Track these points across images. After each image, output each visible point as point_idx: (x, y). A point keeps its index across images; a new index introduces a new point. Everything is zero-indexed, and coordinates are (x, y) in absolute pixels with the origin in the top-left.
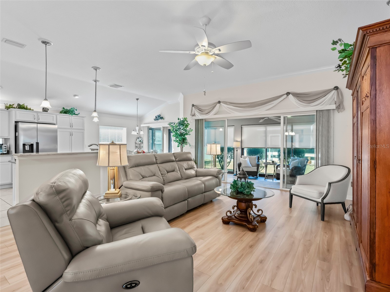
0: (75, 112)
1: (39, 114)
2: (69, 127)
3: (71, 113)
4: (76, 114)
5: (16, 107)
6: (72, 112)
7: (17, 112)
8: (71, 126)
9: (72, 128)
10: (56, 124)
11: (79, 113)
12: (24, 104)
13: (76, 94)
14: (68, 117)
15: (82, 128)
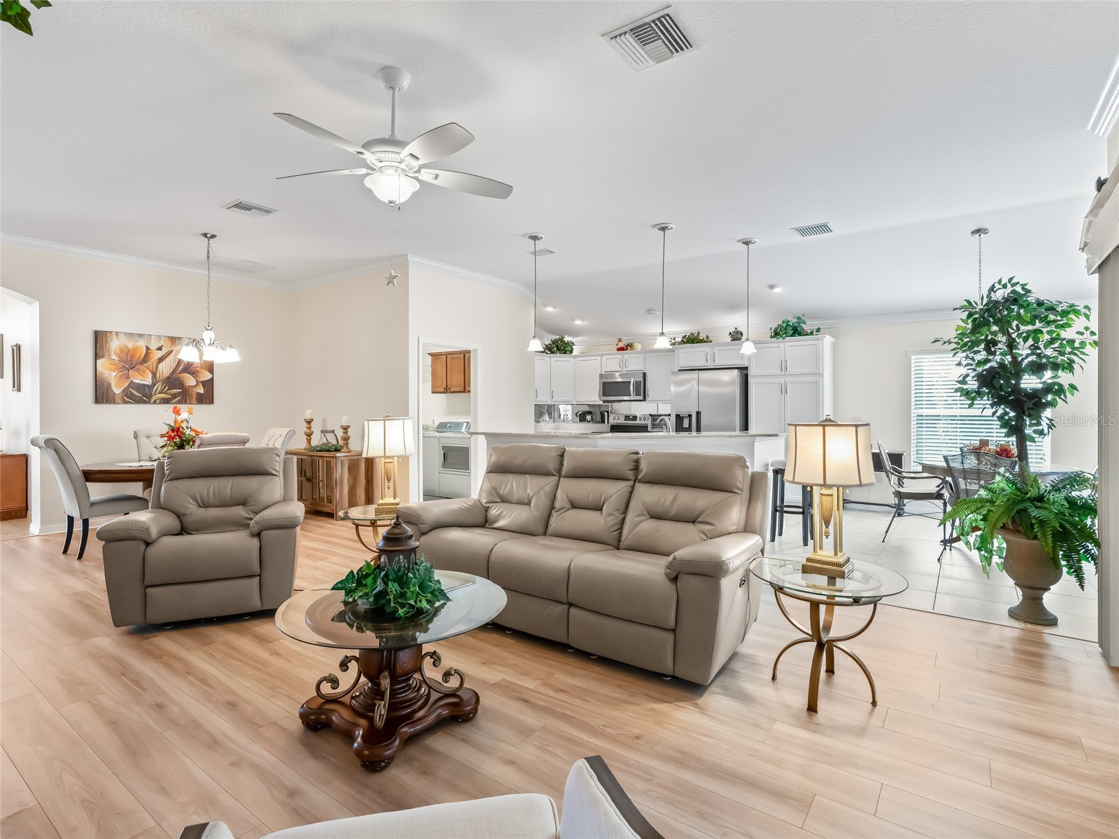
1: (721, 348)
2: (778, 372)
5: (687, 341)
7: (683, 350)
8: (783, 367)
9: (787, 373)
10: (749, 367)
14: (775, 345)
15: (813, 370)
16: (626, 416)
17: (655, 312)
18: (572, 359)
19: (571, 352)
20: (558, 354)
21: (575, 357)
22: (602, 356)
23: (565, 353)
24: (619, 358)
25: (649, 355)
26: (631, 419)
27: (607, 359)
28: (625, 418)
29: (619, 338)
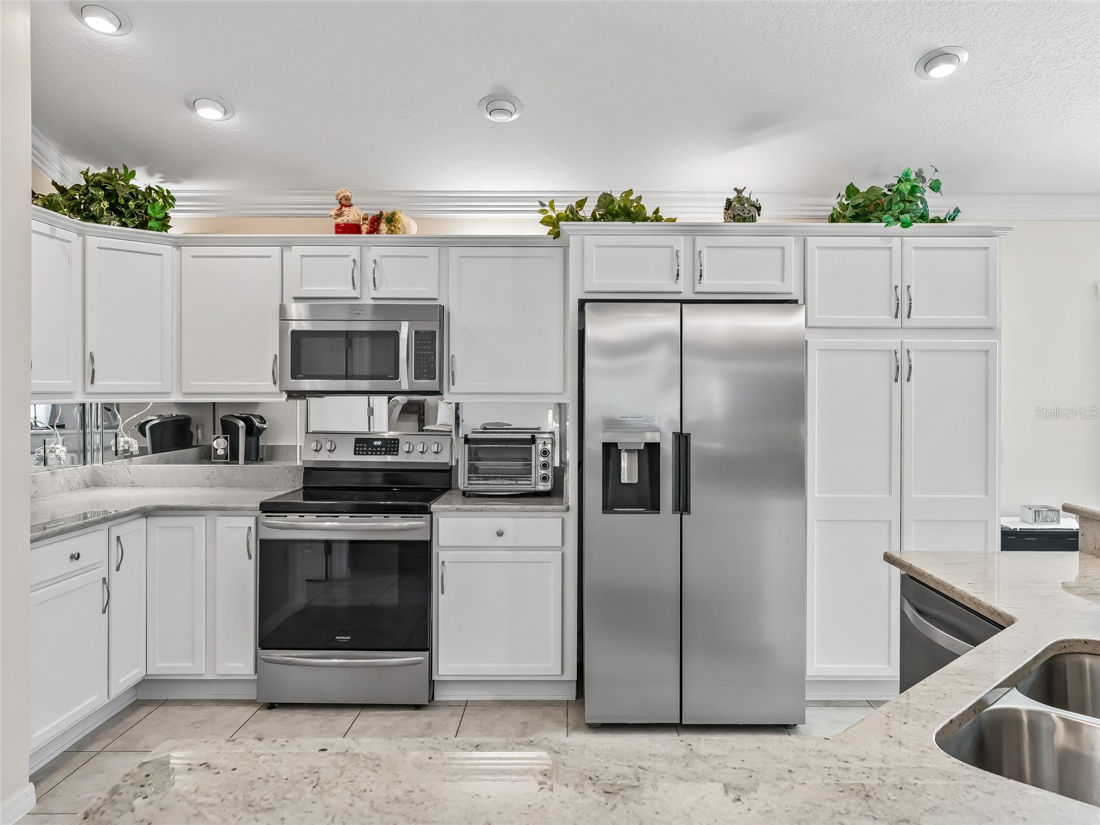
0: (923, 201)
1: (702, 242)
2: (887, 319)
3: (902, 213)
4: (931, 216)
5: (594, 214)
6: (903, 201)
7: (589, 240)
8: (901, 307)
9: (907, 323)
10: (801, 302)
11: (957, 211)
12: (630, 192)
13: (940, 45)
14: (877, 242)
15: (978, 318)
16: (358, 441)
17: (509, 107)
18: (167, 250)
19: (164, 224)
20: (115, 227)
21: (178, 243)
22: (285, 245)
23: (143, 225)
24: (348, 256)
25: (455, 252)
26: (379, 449)
27: (303, 256)
28: (355, 447)
29: (341, 196)
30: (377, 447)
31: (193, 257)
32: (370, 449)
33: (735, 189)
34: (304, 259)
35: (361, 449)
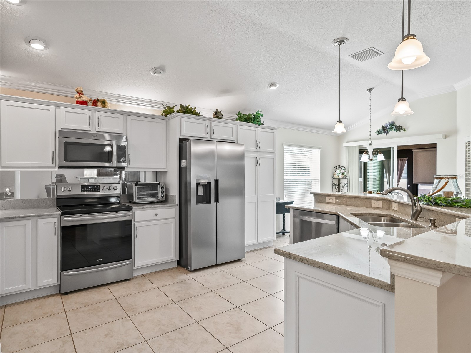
1: (213, 124)
6: (258, 118)
7: (183, 120)
8: (258, 146)
9: (259, 150)
10: (236, 143)
11: (263, 122)
14: (253, 128)
15: (272, 150)
16: (82, 187)
17: (162, 72)
22: (57, 106)
24: (87, 114)
25: (129, 118)
26: (92, 189)
27: (66, 112)
28: (81, 189)
29: (79, 90)
30: (91, 188)
31: (8, 105)
32: (88, 189)
33: (216, 109)
34: (66, 113)
35: (84, 190)
